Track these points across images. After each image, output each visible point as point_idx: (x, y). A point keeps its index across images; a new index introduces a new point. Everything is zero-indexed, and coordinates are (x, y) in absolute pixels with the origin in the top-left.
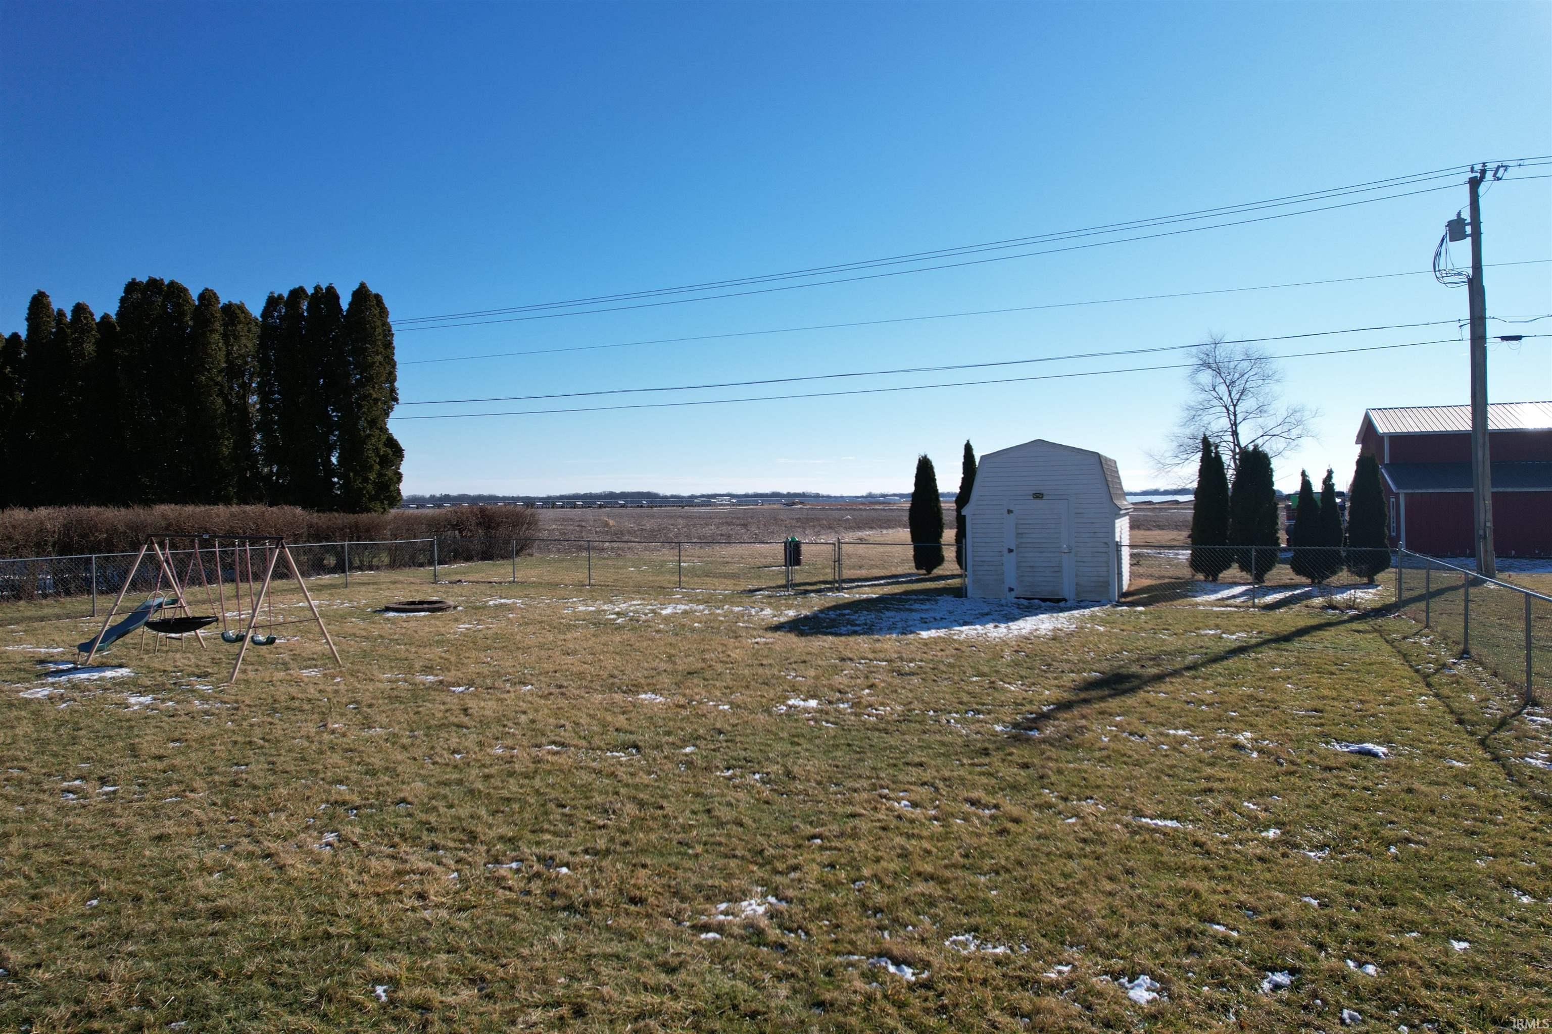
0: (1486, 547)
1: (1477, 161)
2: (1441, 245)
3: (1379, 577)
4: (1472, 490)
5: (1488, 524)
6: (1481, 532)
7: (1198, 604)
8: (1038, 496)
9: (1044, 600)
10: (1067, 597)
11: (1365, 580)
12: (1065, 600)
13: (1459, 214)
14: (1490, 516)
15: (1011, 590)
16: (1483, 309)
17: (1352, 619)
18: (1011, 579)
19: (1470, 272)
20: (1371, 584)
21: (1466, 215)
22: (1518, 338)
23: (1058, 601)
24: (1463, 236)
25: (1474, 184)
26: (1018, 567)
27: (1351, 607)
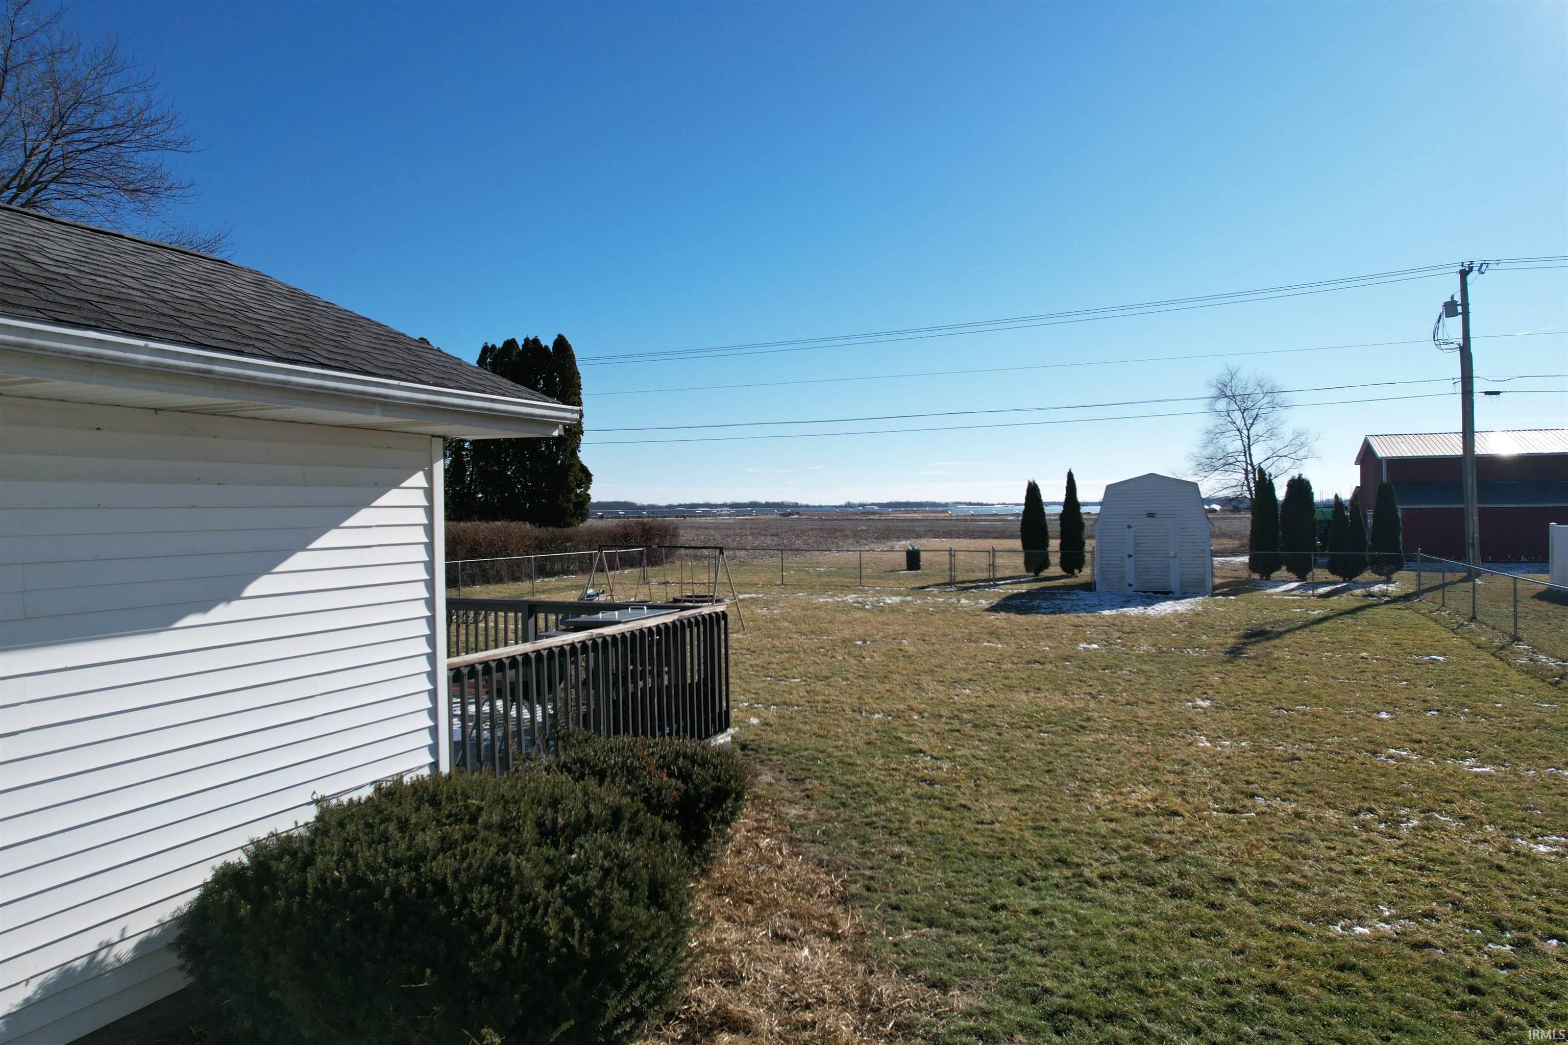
0: (1473, 552)
1: (1467, 260)
2: (1439, 321)
3: (1395, 576)
4: (1462, 506)
5: (1476, 535)
6: (1470, 541)
7: (1271, 595)
8: (1151, 515)
9: (1156, 593)
10: (1173, 590)
11: (1383, 578)
12: (1171, 592)
13: (1452, 297)
14: (1477, 529)
15: (1130, 585)
16: (1471, 370)
17: (1387, 602)
18: (1130, 577)
19: (1461, 341)
20: (1388, 581)
21: (1458, 298)
22: (1497, 393)
23: (1167, 593)
24: (1456, 314)
25: (1464, 274)
26: (1136, 568)
27: (1385, 596)
